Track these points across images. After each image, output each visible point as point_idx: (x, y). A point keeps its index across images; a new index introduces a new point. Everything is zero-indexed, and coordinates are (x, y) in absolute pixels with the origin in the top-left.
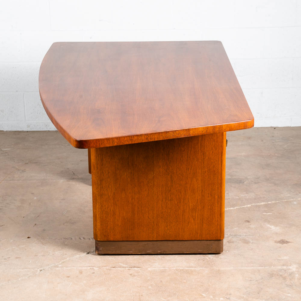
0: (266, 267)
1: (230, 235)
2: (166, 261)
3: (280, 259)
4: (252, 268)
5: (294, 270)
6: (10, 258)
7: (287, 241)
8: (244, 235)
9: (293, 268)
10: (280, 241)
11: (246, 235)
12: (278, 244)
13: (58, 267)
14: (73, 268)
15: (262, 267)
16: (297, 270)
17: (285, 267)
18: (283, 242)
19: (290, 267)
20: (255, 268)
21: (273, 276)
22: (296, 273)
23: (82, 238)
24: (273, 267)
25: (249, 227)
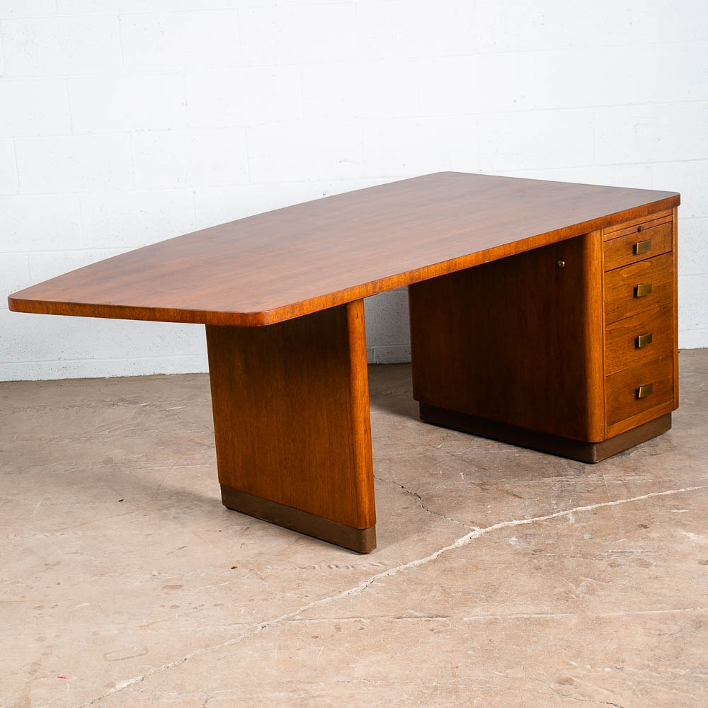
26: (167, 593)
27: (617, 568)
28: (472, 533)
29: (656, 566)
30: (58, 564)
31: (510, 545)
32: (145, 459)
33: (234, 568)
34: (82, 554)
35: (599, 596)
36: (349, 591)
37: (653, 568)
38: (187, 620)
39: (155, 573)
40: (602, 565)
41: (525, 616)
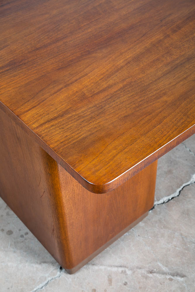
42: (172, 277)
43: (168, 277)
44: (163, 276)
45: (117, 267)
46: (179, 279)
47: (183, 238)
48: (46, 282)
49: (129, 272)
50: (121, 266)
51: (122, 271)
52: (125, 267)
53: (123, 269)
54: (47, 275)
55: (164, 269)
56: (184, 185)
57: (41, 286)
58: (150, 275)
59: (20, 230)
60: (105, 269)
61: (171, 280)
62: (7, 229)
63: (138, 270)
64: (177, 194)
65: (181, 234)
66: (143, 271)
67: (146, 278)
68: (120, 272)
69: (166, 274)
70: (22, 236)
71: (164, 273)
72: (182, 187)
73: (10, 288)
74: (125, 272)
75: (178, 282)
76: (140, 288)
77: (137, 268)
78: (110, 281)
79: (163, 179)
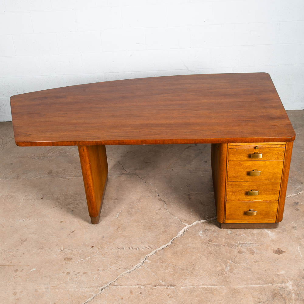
0: (270, 285)
1: (239, 243)
2: (194, 277)
3: (279, 273)
4: (259, 285)
5: (291, 288)
6: (79, 273)
7: (282, 250)
8: (250, 243)
9: (290, 285)
10: (277, 251)
11: (252, 243)
12: (276, 254)
13: (114, 286)
14: (125, 286)
15: (266, 284)
16: (293, 288)
17: (283, 284)
18: (279, 252)
19: (287, 285)
20: (261, 285)
21: (275, 297)
22: (293, 291)
23: (131, 248)
24: (274, 284)
25: (252, 234)
26: (66, 263)
27: (241, 254)
28: (185, 228)
29: (257, 253)
30: (26, 240)
31: (199, 236)
32: (63, 171)
33: (92, 247)
34: (36, 234)
35: (234, 273)
36: (136, 265)
37: (255, 255)
38: (72, 283)
39: (62, 249)
40: (235, 252)
41: (205, 286)
42: (168, 287)
43: (165, 287)
44: (162, 287)
45: (135, 285)
46: (172, 287)
47: (174, 266)
48: (93, 297)
49: (142, 287)
50: (137, 285)
51: (138, 287)
52: (140, 285)
53: (139, 286)
54: (93, 293)
55: (163, 283)
56: (174, 238)
57: (90, 299)
58: (155, 287)
59: (74, 271)
60: (128, 287)
61: (167, 288)
62: (66, 271)
63: (148, 286)
64: (170, 243)
65: (173, 264)
66: (151, 286)
67: (153, 289)
68: (137, 287)
69: (164, 286)
70: (76, 275)
71: (163, 286)
72: (173, 239)
73: (72, 302)
74: (140, 287)
75: (171, 289)
76: (149, 294)
77: (147, 284)
78: (131, 293)
79: (161, 236)
